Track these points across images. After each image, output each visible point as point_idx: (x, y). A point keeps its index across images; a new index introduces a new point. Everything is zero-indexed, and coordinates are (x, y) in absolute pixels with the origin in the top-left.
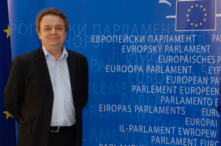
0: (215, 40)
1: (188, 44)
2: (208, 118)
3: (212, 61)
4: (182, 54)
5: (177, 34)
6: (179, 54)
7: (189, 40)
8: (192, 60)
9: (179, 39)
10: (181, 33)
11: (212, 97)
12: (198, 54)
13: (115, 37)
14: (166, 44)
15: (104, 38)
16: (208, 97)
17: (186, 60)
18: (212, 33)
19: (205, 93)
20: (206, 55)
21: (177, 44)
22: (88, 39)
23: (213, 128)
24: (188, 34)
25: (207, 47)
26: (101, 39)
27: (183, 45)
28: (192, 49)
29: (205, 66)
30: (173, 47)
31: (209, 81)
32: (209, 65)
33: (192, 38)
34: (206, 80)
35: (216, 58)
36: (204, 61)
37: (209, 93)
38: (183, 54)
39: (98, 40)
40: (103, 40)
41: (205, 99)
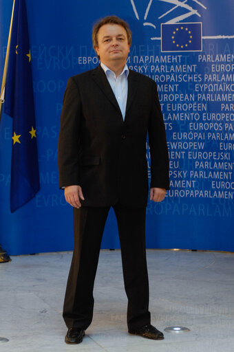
0: (201, 60)
1: (175, 64)
2: (196, 131)
3: (198, 79)
4: (168, 74)
5: (163, 55)
6: (165, 74)
7: (175, 60)
8: (178, 79)
9: (164, 59)
10: (167, 54)
11: (199, 112)
12: (184, 73)
14: (151, 64)
15: (90, 59)
16: (195, 112)
17: (173, 79)
18: (199, 53)
19: (192, 109)
20: (192, 74)
21: (164, 64)
22: (76, 61)
23: (200, 141)
24: (175, 54)
25: (193, 67)
26: (87, 60)
27: (169, 65)
28: (178, 69)
29: (192, 84)
30: (159, 67)
31: (196, 99)
32: (196, 83)
33: (178, 58)
34: (192, 97)
35: (203, 77)
36: (190, 80)
37: (196, 108)
38: (170, 74)
39: (85, 62)
41: (192, 114)
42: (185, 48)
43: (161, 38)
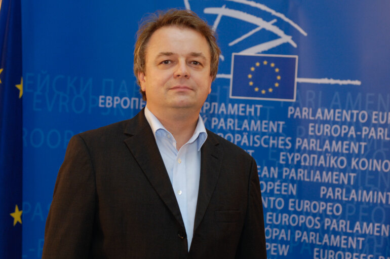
0: (292, 115)
1: (250, 118)
2: (276, 226)
3: (286, 144)
4: (239, 132)
5: (233, 102)
6: (233, 132)
7: (250, 112)
8: (254, 142)
9: (233, 109)
10: (239, 102)
11: (284, 197)
12: (264, 134)
13: (135, 101)
14: (213, 115)
15: (117, 100)
16: (277, 196)
17: (245, 141)
18: (290, 104)
19: (272, 191)
20: (276, 135)
21: (233, 117)
22: (95, 101)
23: (283, 242)
24: (251, 103)
25: (278, 125)
26: (113, 101)
27: (241, 119)
28: (255, 126)
29: (275, 151)
30: (226, 121)
31: (280, 174)
32: (282, 150)
33: (256, 109)
34: (274, 172)
35: (293, 142)
36: (273, 145)
37: (279, 190)
38: (241, 133)
39: (109, 104)
40: (117, 105)
41: (272, 199)
42: (268, 95)
43: (230, 77)
